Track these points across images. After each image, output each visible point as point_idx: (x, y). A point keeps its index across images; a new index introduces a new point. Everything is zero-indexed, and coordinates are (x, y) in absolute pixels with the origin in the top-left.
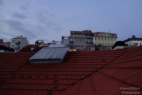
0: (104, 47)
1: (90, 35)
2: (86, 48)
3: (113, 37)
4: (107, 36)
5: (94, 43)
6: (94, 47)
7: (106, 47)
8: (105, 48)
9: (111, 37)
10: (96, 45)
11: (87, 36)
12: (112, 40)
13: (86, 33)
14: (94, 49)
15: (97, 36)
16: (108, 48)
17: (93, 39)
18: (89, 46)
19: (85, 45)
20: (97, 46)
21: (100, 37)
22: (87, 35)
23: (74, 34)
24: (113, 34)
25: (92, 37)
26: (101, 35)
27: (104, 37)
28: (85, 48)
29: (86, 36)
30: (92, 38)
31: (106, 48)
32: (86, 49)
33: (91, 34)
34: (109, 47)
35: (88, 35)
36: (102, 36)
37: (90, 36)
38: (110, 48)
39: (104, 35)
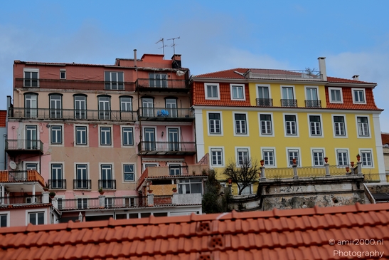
0: (269, 186)
1: (168, 93)
2: (141, 196)
3: (348, 106)
4: (301, 95)
5: (200, 156)
6: (196, 189)
7: (278, 183)
8: (274, 191)
9: (331, 107)
10: (213, 173)
11: (148, 102)
12: (340, 131)
13: (135, 76)
14: (197, 198)
15: (226, 101)
16: (294, 189)
17: (193, 120)
18: (157, 182)
19: (128, 168)
20: (220, 177)
21: (246, 104)
22: (145, 92)
23: (46, 83)
24: (347, 87)
25: (185, 105)
26: (255, 94)
27: (277, 103)
28: (133, 194)
29: (135, 98)
30: (183, 113)
31: (284, 190)
32: (141, 204)
33: (182, 85)
34: (305, 183)
35: (158, 90)
36: (265, 103)
37: (172, 103)
38: (310, 189)
39: (276, 95)
